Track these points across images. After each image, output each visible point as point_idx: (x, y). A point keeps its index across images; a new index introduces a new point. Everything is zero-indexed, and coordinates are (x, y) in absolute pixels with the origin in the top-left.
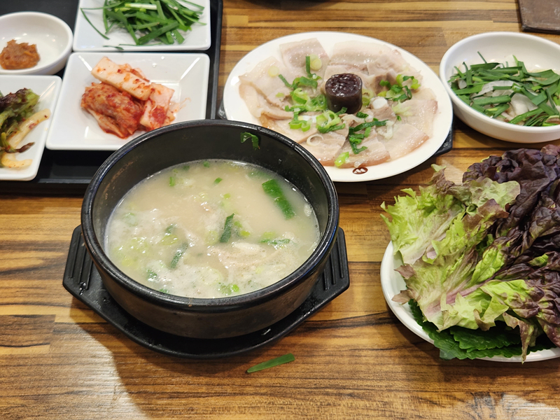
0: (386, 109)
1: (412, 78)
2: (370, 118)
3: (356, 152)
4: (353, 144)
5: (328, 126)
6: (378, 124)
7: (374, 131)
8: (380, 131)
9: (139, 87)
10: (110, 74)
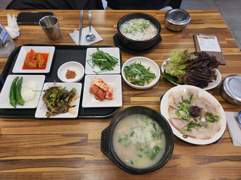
0: (204, 123)
1: (218, 117)
2: (198, 123)
3: (188, 130)
4: (189, 127)
5: (185, 118)
6: (199, 125)
7: (196, 127)
8: (198, 128)
9: (105, 88)
10: (96, 82)
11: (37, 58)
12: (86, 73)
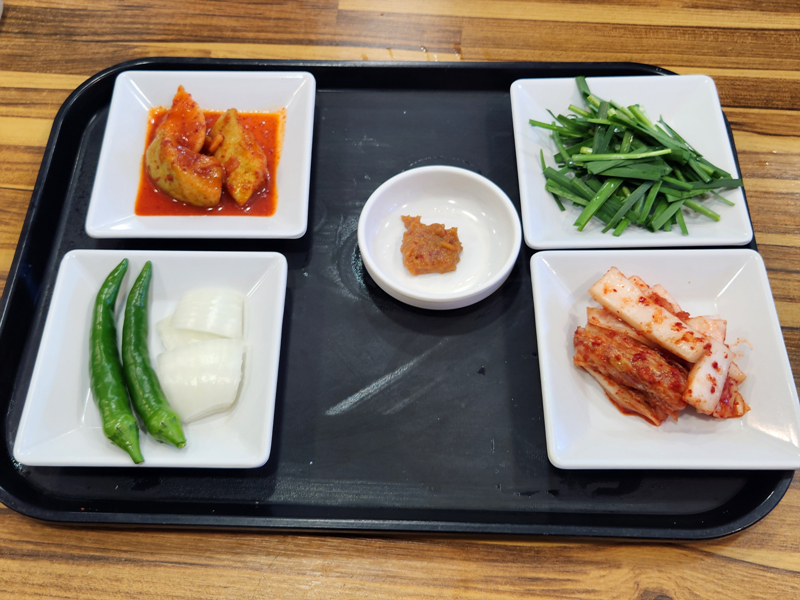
9: (684, 338)
10: (626, 301)
11: (221, 145)
12: (532, 242)
